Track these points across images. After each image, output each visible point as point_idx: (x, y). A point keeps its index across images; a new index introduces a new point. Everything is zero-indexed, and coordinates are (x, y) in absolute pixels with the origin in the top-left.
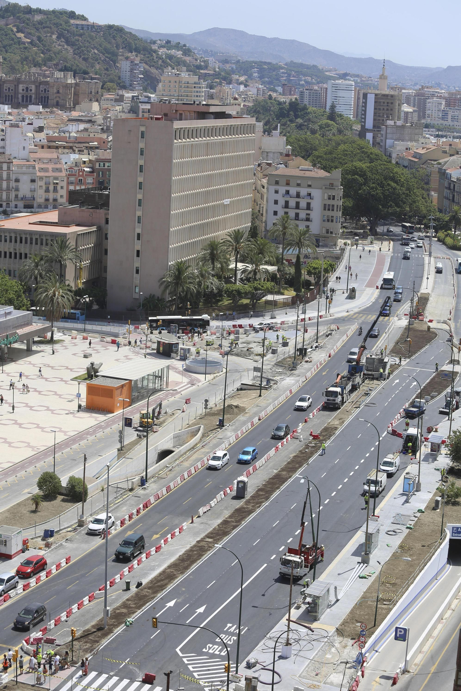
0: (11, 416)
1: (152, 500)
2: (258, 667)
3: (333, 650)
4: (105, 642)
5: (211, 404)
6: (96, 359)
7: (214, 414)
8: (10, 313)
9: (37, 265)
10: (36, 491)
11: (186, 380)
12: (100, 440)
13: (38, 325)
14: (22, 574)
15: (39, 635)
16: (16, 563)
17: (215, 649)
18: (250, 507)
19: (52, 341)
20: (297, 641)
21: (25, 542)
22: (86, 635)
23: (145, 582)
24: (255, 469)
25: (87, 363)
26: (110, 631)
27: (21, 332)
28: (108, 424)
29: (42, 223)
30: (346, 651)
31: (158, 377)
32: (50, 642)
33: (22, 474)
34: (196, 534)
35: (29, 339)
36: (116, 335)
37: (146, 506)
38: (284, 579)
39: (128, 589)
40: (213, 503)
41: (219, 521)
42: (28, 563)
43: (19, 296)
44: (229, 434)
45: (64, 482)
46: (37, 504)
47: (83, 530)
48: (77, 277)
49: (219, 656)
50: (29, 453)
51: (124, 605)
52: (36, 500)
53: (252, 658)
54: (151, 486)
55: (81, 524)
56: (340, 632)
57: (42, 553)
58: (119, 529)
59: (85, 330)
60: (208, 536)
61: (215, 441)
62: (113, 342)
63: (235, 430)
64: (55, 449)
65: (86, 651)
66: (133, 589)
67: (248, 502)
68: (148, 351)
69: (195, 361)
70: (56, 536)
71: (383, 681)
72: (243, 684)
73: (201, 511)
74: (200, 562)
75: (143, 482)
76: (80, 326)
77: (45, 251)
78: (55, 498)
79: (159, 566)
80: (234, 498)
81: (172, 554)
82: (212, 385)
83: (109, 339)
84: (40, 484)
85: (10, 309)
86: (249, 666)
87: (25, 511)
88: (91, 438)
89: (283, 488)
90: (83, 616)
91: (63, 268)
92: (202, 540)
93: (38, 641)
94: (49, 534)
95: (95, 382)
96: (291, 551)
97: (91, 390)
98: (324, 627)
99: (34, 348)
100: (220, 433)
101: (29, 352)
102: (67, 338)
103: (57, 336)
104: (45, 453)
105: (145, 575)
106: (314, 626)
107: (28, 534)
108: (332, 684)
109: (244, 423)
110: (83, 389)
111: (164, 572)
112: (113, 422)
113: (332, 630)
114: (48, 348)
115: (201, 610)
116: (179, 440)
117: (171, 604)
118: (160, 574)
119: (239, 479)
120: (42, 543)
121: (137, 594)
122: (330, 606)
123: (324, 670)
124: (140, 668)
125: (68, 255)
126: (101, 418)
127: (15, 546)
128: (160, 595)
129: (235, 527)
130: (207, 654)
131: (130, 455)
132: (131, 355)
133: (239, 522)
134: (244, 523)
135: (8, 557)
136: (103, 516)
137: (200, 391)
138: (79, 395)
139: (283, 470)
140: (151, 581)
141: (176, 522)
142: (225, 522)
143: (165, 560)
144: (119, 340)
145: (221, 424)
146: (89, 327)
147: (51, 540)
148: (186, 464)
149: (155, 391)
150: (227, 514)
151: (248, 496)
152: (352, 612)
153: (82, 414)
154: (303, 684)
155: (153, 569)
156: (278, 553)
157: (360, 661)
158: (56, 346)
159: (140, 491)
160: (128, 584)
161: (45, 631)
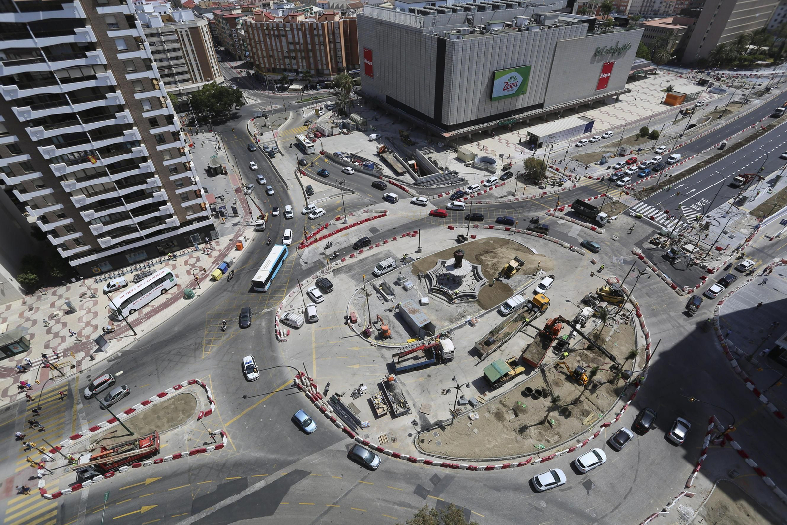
0: (633, 102)
1: (683, 143)
2: (711, 218)
3: (746, 219)
4: (653, 194)
5: (717, 108)
6: (671, 83)
7: (718, 112)
8: (641, 62)
9: (657, 42)
10: (638, 132)
11: (708, 96)
12: (667, 117)
13: (652, 67)
14: (628, 163)
15: (629, 186)
16: (626, 158)
17: (695, 207)
18: (724, 154)
19: (655, 74)
20: (731, 212)
21: (631, 152)
22: (647, 190)
23: (673, 175)
24: (731, 138)
25: (668, 85)
26: (656, 191)
27: (645, 69)
28: (671, 110)
29: (664, 23)
30: (752, 221)
31: (697, 94)
32: (633, 190)
33: (634, 125)
34: (699, 160)
35: (646, 72)
36: (682, 74)
37: (680, 146)
38: (733, 186)
39: (666, 176)
40: (708, 149)
41: (709, 157)
42: (631, 159)
43: (647, 55)
44: (722, 122)
45: (650, 132)
46: (638, 138)
47: (653, 151)
48: (672, 47)
49: (696, 210)
50: (638, 118)
51: (663, 182)
52: (638, 136)
53: (710, 214)
54: (684, 138)
55: (653, 148)
56: (751, 213)
57: (636, 156)
58: (667, 153)
59: (669, 70)
60: (703, 162)
61: (715, 124)
62: (680, 77)
63: (726, 121)
64: (651, 117)
65: (645, 196)
66: (668, 177)
67: (724, 152)
68: (695, 82)
69: (715, 88)
70: (642, 151)
71: (765, 238)
72: (704, 223)
73: (703, 152)
74: (697, 172)
75: (681, 136)
76: (668, 69)
77: (663, 36)
78: (645, 137)
79: (680, 170)
80: (718, 149)
81: (686, 166)
82: (719, 99)
83: (679, 75)
84: (642, 130)
85: (644, 60)
86: (708, 217)
87: (633, 140)
88: (663, 115)
89: (741, 148)
90: (647, 182)
91: (668, 43)
92: (700, 163)
93: (629, 188)
94: (640, 150)
95: (671, 93)
96: (740, 176)
97: (668, 96)
98: (744, 209)
99: (648, 76)
100: (718, 121)
101: (645, 77)
102: (661, 73)
103: (658, 72)
104: (646, 118)
105: (674, 172)
106: (740, 208)
107: (633, 148)
108: (741, 233)
109: (731, 118)
110: (665, 96)
111: (682, 173)
112: (673, 110)
113: (748, 211)
114: (653, 76)
115: (693, 190)
116: (700, 121)
117: (682, 186)
118: (680, 173)
119: (724, 141)
120: (636, 153)
121: (669, 179)
122: (749, 201)
123: (740, 226)
124: (664, 207)
125: (673, 38)
126: (669, 108)
127: (628, 152)
128: (678, 182)
129: (715, 161)
130: (691, 208)
131: (677, 124)
132: (687, 83)
133: (718, 159)
134: (720, 160)
135: (624, 156)
136: (663, 147)
137: (714, 101)
138: (663, 98)
139: (743, 141)
140: (676, 175)
141: (691, 154)
142: (712, 158)
143: (683, 168)
144: (683, 76)
145: (720, 117)
146: (671, 69)
147: (640, 152)
148: (701, 131)
149: (694, 99)
150: (713, 155)
151: (725, 149)
152: (759, 206)
153: (661, 105)
154: (729, 230)
155: (677, 171)
156: (732, 175)
157: (757, 228)
158: (657, 76)
159: (679, 140)
160: (667, 175)
161: (632, 185)
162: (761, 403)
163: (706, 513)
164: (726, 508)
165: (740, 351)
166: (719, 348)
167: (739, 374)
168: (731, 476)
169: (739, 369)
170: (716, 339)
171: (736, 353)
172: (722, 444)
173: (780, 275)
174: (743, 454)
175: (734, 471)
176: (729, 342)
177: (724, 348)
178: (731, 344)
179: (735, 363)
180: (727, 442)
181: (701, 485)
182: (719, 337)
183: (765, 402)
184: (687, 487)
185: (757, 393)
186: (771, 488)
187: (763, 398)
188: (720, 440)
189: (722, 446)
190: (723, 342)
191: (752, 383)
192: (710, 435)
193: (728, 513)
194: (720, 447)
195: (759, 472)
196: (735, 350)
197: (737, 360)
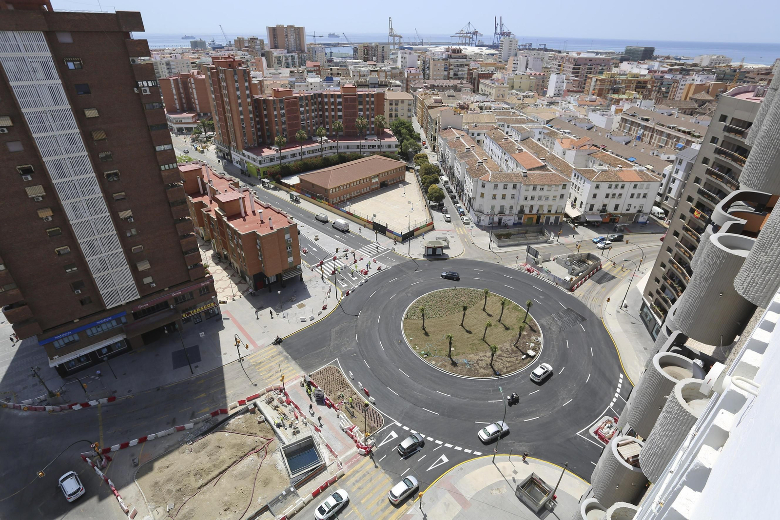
162: (96, 407)
163: (154, 504)
164: (156, 483)
165: (42, 397)
166: (25, 414)
167: (62, 410)
168: (136, 465)
169: (57, 408)
170: (16, 412)
171: (42, 401)
172: (109, 459)
173: (2, 323)
174: (125, 446)
175: (133, 460)
176: (27, 402)
177: (29, 409)
178: (29, 401)
179: (48, 408)
180: (110, 455)
181: (131, 498)
182: (15, 408)
183: (97, 403)
184: (127, 513)
185: (85, 405)
186: (156, 438)
187: (93, 403)
188: (104, 460)
189: (111, 460)
190: (22, 407)
191: (76, 404)
192: (95, 467)
193: (160, 483)
194: (110, 463)
195: (143, 440)
196: (38, 401)
197: (48, 404)
